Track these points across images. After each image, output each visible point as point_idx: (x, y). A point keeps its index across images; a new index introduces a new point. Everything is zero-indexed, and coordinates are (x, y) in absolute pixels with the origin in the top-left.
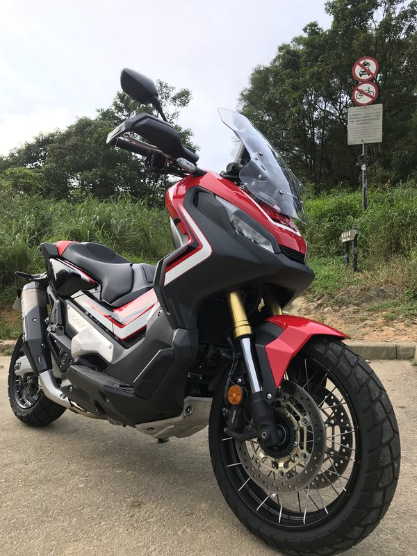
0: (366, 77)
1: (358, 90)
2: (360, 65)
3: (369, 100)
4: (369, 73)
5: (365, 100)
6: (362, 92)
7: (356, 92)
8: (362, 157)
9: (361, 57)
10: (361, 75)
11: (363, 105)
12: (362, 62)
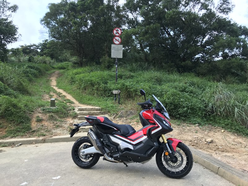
0: (117, 35)
1: (115, 39)
2: (116, 30)
3: (119, 43)
4: (119, 34)
5: (117, 43)
6: (116, 39)
7: (114, 39)
8: (116, 63)
9: (116, 28)
10: (116, 34)
11: (116, 44)
12: (116, 29)
